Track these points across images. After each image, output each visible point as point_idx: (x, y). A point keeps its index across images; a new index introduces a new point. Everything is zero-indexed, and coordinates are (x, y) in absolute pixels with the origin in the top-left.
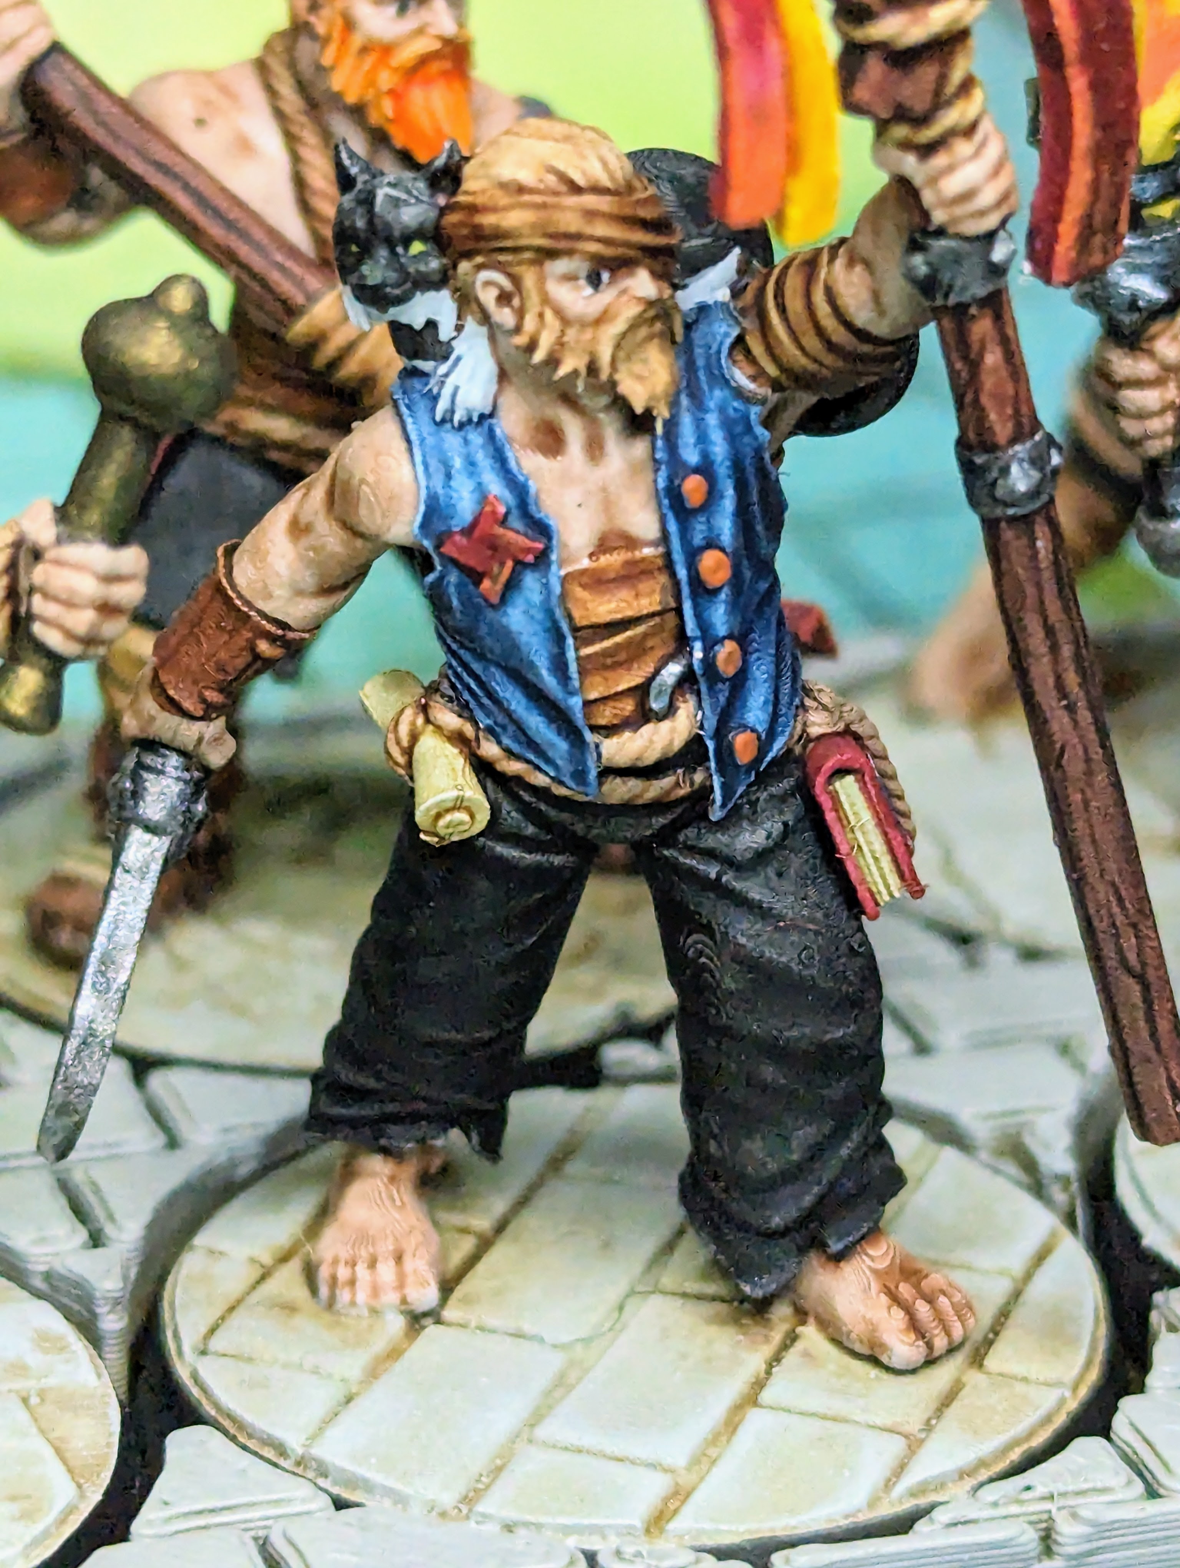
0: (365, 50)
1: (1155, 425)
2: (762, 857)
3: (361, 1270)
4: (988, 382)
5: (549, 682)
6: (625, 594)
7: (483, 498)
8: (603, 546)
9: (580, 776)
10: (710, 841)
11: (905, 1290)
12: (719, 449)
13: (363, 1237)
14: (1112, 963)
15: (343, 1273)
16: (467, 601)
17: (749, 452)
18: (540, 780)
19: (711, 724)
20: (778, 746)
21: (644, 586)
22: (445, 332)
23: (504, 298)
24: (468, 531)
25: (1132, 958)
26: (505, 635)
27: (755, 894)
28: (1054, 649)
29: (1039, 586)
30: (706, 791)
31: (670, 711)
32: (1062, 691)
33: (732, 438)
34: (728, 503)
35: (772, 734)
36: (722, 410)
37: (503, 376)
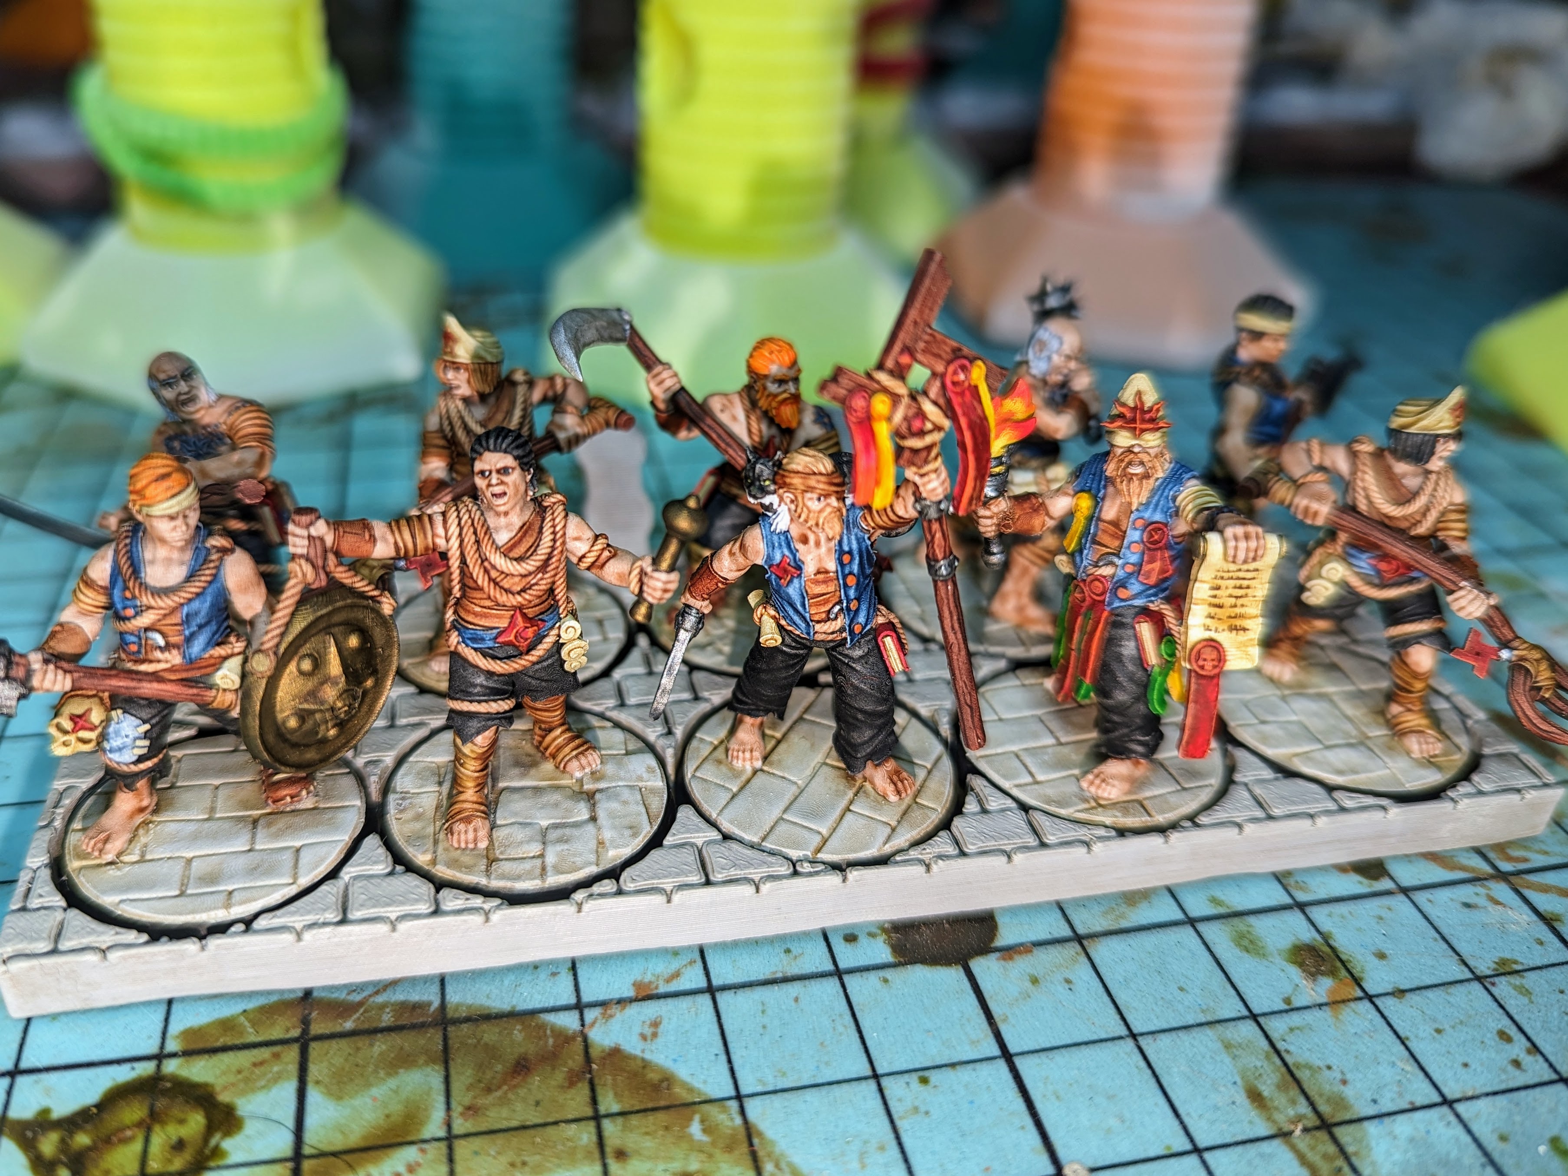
0: (768, 396)
1: (989, 529)
2: (861, 657)
3: (740, 754)
4: (936, 541)
5: (800, 608)
6: (824, 586)
7: (784, 556)
8: (818, 572)
9: (808, 634)
10: (846, 652)
11: (895, 778)
12: (855, 546)
13: (742, 743)
14: (963, 701)
15: (735, 754)
16: (777, 584)
17: (864, 547)
18: (797, 632)
19: (848, 622)
20: (868, 627)
21: (830, 583)
22: (775, 507)
23: (792, 501)
24: (778, 565)
25: (968, 701)
26: (788, 594)
27: (858, 668)
28: (952, 617)
29: (948, 599)
30: (846, 639)
31: (836, 618)
32: (953, 628)
33: (859, 543)
34: (857, 561)
35: (866, 625)
36: (856, 535)
37: (792, 520)
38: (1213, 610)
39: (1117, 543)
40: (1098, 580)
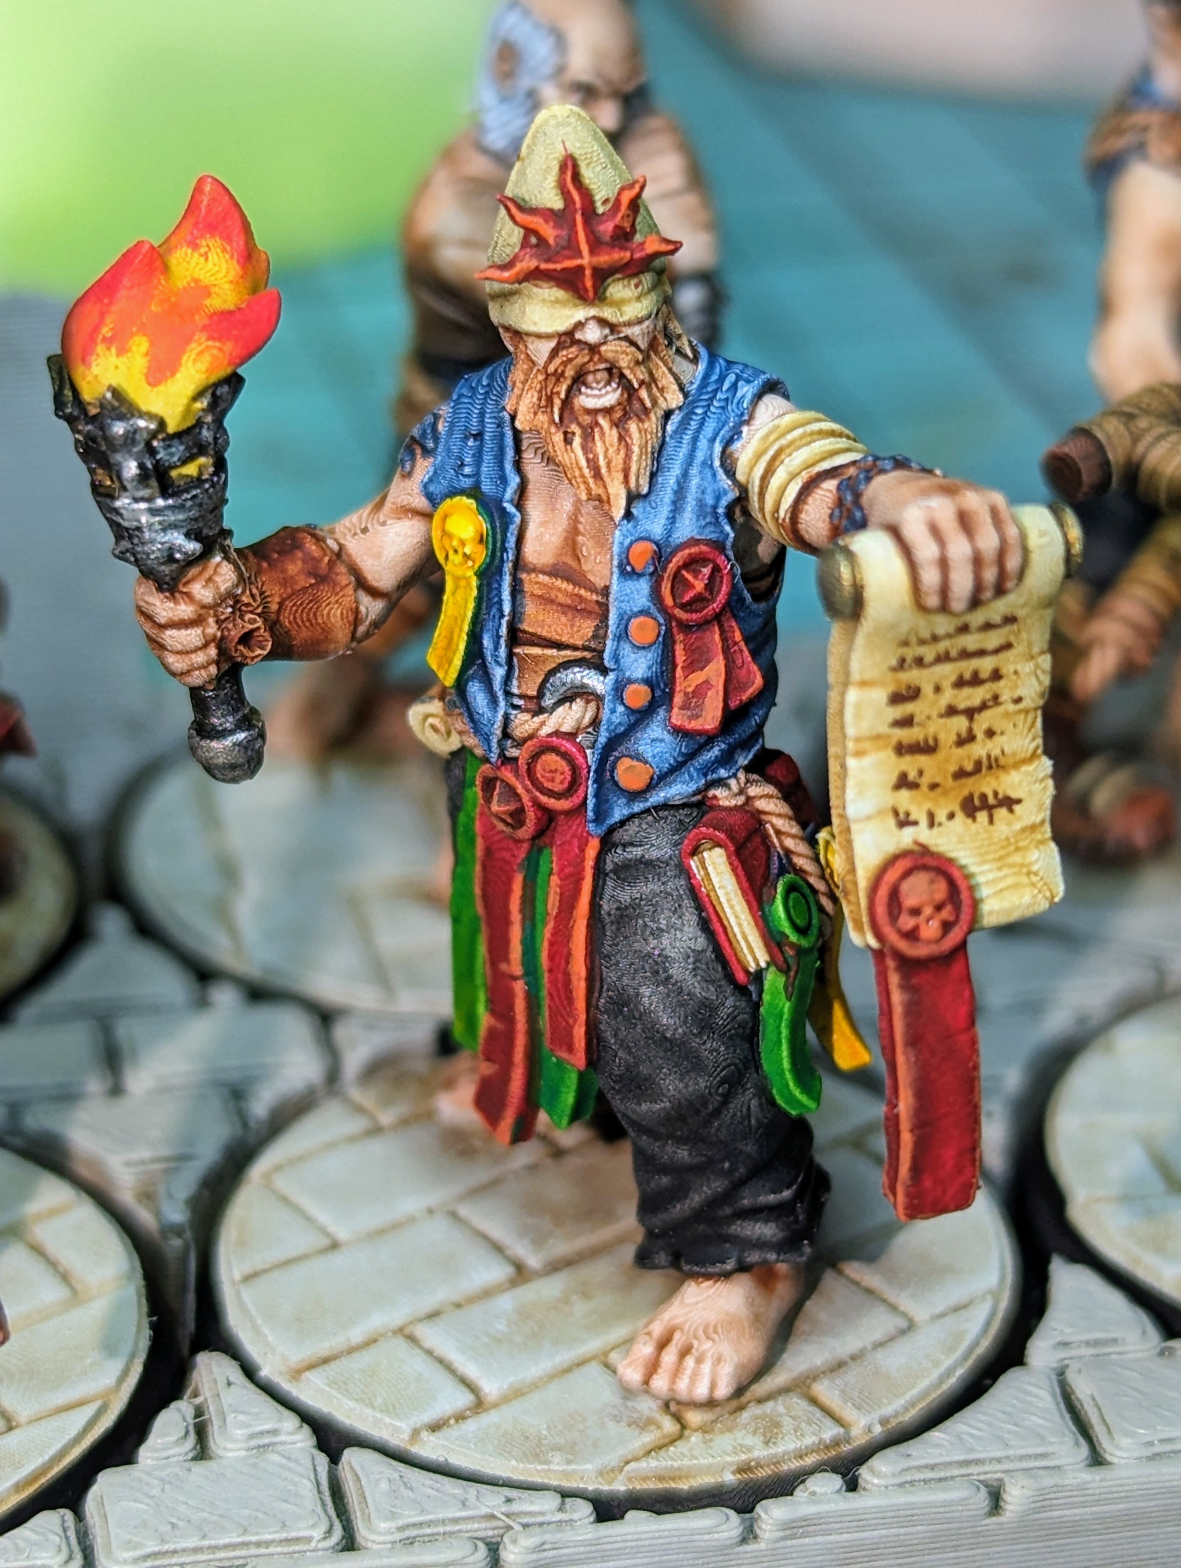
38: (910, 764)
39: (586, 628)
40: (554, 749)
